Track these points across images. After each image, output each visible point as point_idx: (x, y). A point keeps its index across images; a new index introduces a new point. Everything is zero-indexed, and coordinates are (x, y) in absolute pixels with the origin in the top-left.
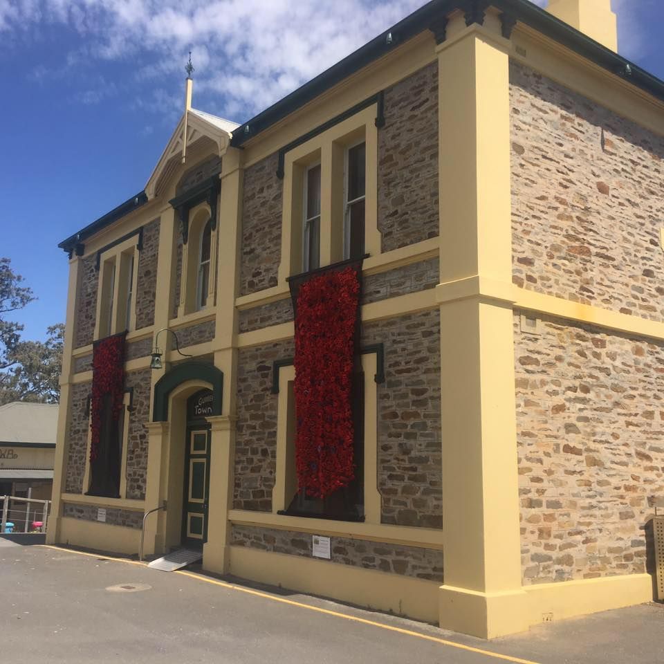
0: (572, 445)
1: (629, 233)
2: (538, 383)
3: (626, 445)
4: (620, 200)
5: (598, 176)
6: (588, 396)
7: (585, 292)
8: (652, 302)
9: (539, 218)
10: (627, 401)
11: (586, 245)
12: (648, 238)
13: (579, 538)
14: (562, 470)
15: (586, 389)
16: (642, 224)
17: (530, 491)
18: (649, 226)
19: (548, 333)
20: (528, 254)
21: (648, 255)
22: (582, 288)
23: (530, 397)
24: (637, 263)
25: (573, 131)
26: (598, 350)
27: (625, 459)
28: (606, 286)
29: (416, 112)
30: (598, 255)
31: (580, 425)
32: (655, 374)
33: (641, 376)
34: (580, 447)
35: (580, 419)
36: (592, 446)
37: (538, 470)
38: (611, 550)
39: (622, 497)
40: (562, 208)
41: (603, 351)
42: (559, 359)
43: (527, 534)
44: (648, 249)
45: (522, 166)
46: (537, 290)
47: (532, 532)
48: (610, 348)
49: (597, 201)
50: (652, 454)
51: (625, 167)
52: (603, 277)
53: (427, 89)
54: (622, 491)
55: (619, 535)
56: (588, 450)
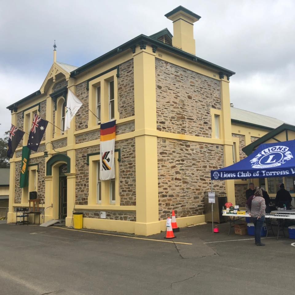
0: (178, 178)
1: (199, 111)
2: (166, 160)
3: (197, 176)
4: (196, 100)
5: (188, 93)
6: (184, 162)
7: (183, 131)
8: (207, 132)
9: (167, 109)
10: (197, 163)
11: (184, 116)
12: (206, 111)
13: (180, 205)
14: (174, 185)
15: (183, 160)
16: (204, 108)
17: (163, 192)
18: (206, 108)
19: (170, 144)
20: (163, 120)
21: (206, 117)
22: (182, 130)
23: (163, 164)
24: (202, 120)
25: (179, 80)
26: (187, 148)
27: (196, 181)
28: (191, 128)
29: (128, 74)
30: (188, 119)
31: (180, 171)
32: (207, 154)
33: (202, 155)
34: (180, 178)
35: (180, 170)
36: (185, 177)
37: (166, 186)
38: (190, 208)
39: (195, 192)
40: (175, 105)
41: (189, 148)
42: (174, 152)
43: (162, 205)
44: (206, 115)
45: (161, 93)
46: (166, 131)
47: (164, 205)
48: (191, 147)
49: (188, 102)
50: (206, 179)
51: (198, 90)
52: (189, 125)
53: (131, 66)
54: (195, 190)
55: (193, 204)
56: (183, 179)
